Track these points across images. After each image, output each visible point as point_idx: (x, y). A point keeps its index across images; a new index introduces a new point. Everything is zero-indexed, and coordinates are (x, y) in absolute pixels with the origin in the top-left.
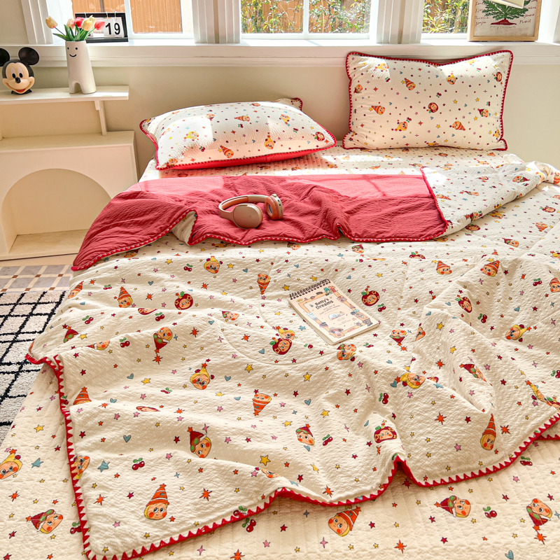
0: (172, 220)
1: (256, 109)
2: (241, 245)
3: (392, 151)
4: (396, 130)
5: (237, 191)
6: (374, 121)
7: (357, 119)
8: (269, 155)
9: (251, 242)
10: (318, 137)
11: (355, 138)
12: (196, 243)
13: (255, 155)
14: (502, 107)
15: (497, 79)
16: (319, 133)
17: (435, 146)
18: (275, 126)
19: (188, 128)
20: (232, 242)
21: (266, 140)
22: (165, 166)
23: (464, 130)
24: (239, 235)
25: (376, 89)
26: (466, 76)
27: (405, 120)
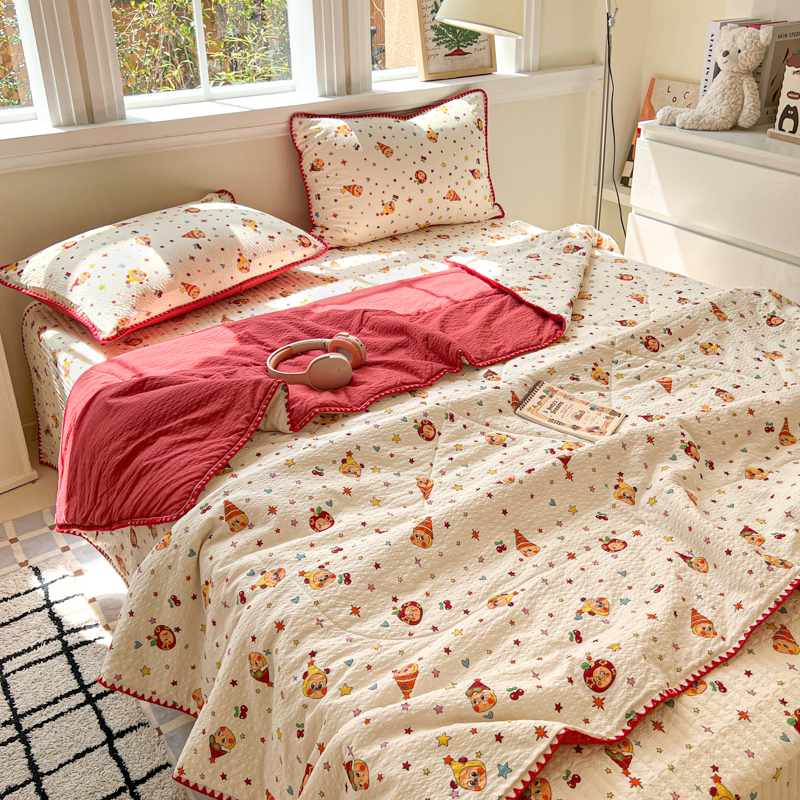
0: (257, 403)
1: (200, 216)
3: (379, 244)
4: (382, 214)
6: (351, 207)
8: (245, 282)
10: (302, 242)
11: (326, 234)
15: (478, 127)
16: (301, 236)
17: (427, 228)
18: (245, 236)
21: (239, 260)
22: (115, 333)
23: (460, 199)
25: (344, 162)
26: (447, 129)
27: (391, 199)
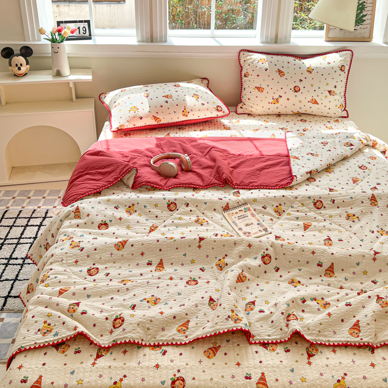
0: (122, 173)
1: (177, 89)
2: (164, 190)
3: (269, 117)
4: (272, 103)
5: (162, 149)
6: (257, 97)
7: (246, 95)
8: (185, 121)
9: (170, 187)
10: (218, 109)
11: (244, 106)
12: (136, 188)
13: (175, 121)
14: (346, 88)
15: (341, 70)
16: (218, 106)
17: (299, 114)
18: (190, 101)
19: (131, 104)
20: (159, 188)
21: (183, 111)
22: (117, 130)
23: (318, 104)
24: (163, 183)
25: (258, 76)
26: (320, 68)
27: (278, 97)
